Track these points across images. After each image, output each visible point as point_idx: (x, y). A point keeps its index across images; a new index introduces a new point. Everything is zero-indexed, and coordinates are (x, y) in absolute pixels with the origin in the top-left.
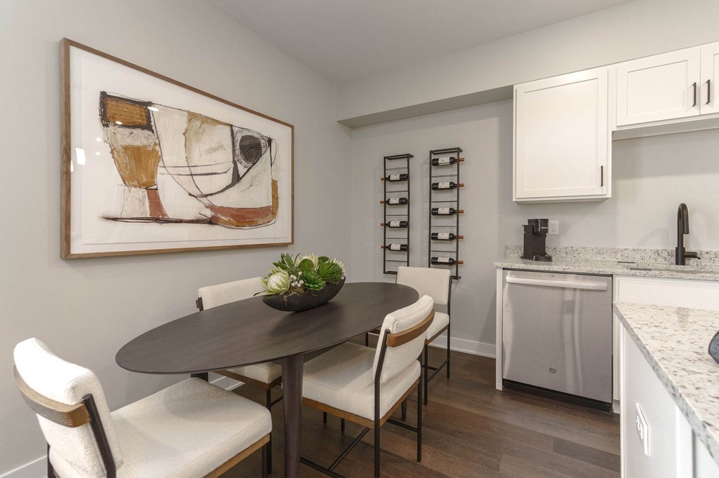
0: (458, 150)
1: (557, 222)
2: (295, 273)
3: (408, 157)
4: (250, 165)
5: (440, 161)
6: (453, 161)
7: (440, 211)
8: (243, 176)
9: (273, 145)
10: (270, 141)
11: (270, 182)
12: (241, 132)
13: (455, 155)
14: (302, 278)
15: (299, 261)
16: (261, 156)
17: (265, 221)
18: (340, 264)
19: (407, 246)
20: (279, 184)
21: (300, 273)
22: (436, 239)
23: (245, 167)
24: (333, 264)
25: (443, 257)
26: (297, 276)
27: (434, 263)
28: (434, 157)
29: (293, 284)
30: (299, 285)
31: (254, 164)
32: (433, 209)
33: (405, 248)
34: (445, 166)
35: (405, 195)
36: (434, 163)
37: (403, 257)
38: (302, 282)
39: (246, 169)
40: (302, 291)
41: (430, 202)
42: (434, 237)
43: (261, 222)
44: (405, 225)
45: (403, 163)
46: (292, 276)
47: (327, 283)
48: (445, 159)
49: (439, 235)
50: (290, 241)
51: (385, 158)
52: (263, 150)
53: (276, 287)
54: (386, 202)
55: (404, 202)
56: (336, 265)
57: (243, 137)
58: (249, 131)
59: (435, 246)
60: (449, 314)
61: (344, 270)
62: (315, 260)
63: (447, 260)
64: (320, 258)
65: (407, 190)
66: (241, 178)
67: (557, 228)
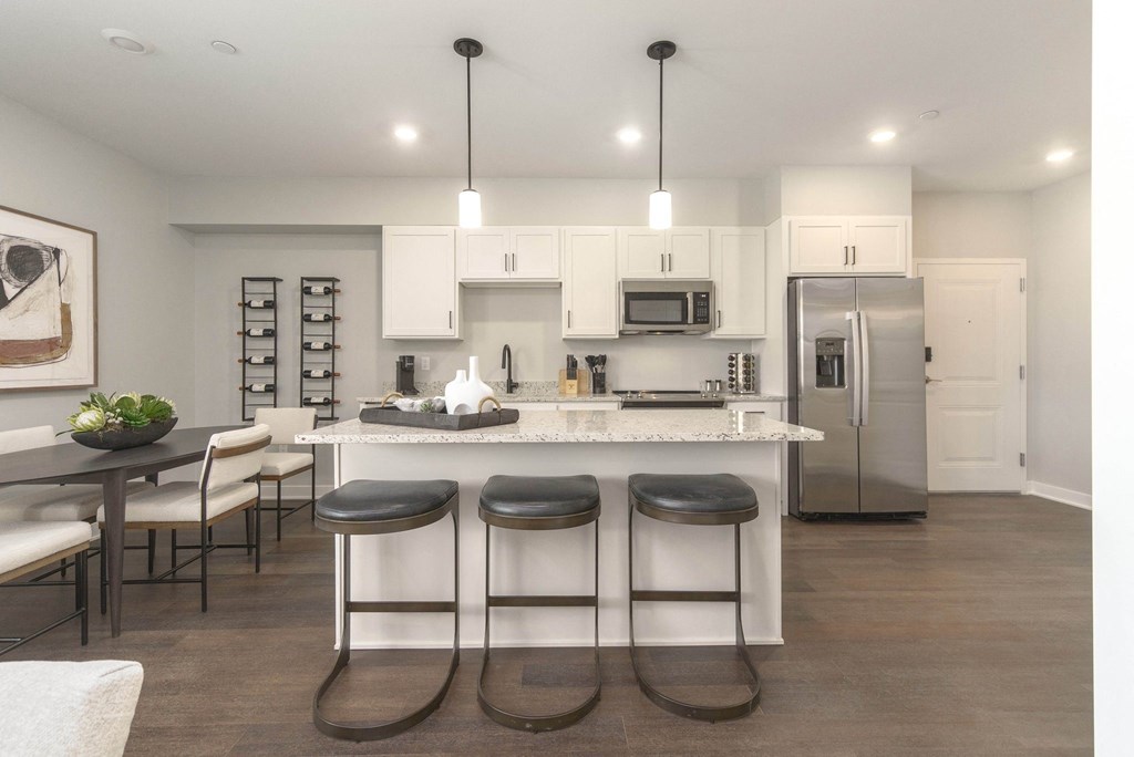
0: (334, 280)
1: (428, 359)
2: (113, 411)
3: (275, 280)
4: (24, 284)
5: (313, 290)
6: (328, 291)
7: (314, 346)
8: (13, 299)
9: (62, 258)
10: (57, 252)
11: (59, 304)
12: (8, 241)
13: (329, 285)
14: (120, 415)
15: (115, 400)
16: (43, 272)
17: (49, 357)
18: (170, 403)
19: (275, 386)
20: (72, 309)
21: (118, 410)
22: (309, 377)
23: (17, 287)
24: (159, 402)
25: (317, 397)
26: (115, 413)
27: (305, 404)
28: (306, 284)
29: (110, 421)
30: (117, 422)
31: (31, 283)
32: (306, 344)
33: (271, 389)
34: (318, 295)
35: (271, 326)
36: (306, 291)
37: (269, 399)
38: (120, 419)
39: (19, 290)
40: (120, 428)
41: (302, 335)
42: (306, 375)
43: (43, 359)
44: (271, 361)
45: (268, 287)
46: (108, 413)
47: (153, 422)
48: (318, 288)
49: (313, 372)
50: (92, 383)
51: (243, 279)
52: (46, 264)
53: (89, 424)
54: (245, 333)
55: (270, 334)
56: (164, 403)
57: (12, 247)
58: (22, 239)
59: (308, 385)
60: (314, 453)
61: (174, 409)
62: (136, 398)
63: (321, 400)
64: (143, 397)
65: (273, 319)
66: (10, 301)
67: (428, 364)
